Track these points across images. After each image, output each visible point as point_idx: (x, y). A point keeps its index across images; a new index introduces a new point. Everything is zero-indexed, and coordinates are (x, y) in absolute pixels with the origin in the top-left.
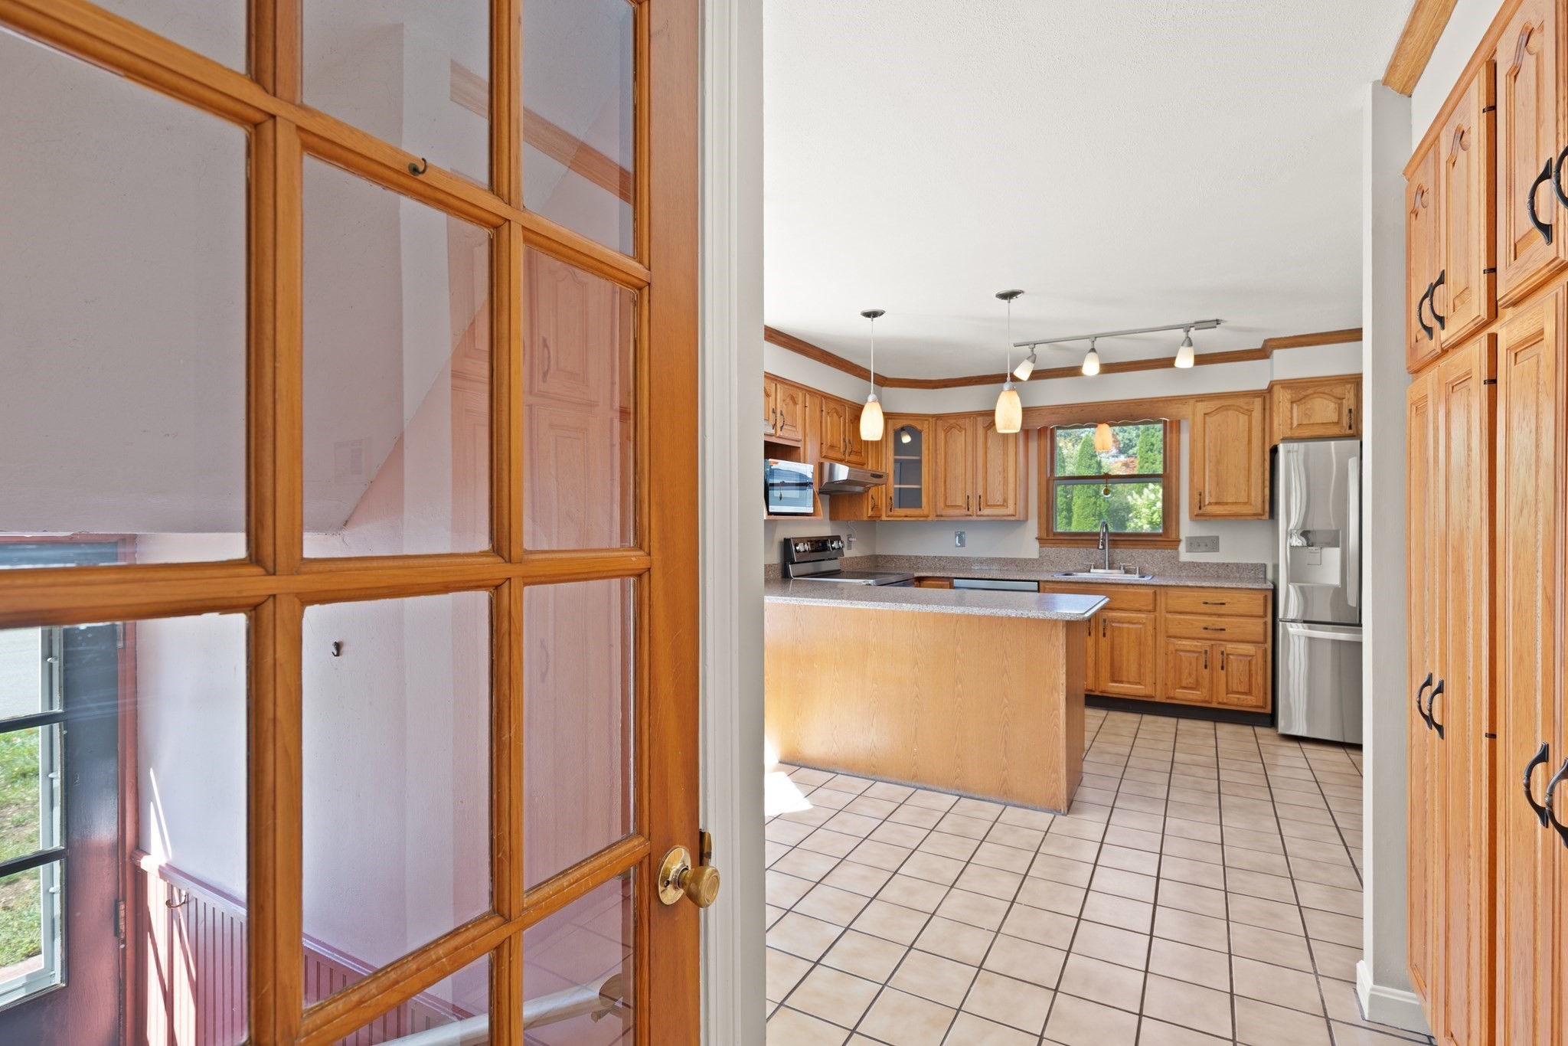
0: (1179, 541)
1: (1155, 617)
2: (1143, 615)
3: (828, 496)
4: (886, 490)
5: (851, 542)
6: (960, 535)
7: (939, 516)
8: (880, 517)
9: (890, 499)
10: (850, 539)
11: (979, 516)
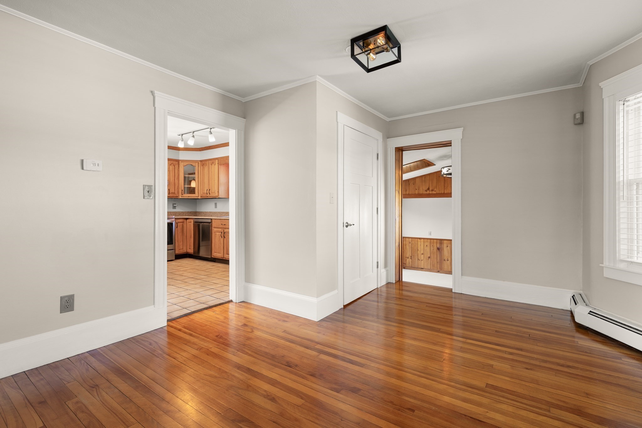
4: (180, 187)
5: (176, 206)
6: (216, 204)
7: (201, 197)
8: (177, 197)
9: (182, 190)
10: (174, 205)
11: (210, 197)
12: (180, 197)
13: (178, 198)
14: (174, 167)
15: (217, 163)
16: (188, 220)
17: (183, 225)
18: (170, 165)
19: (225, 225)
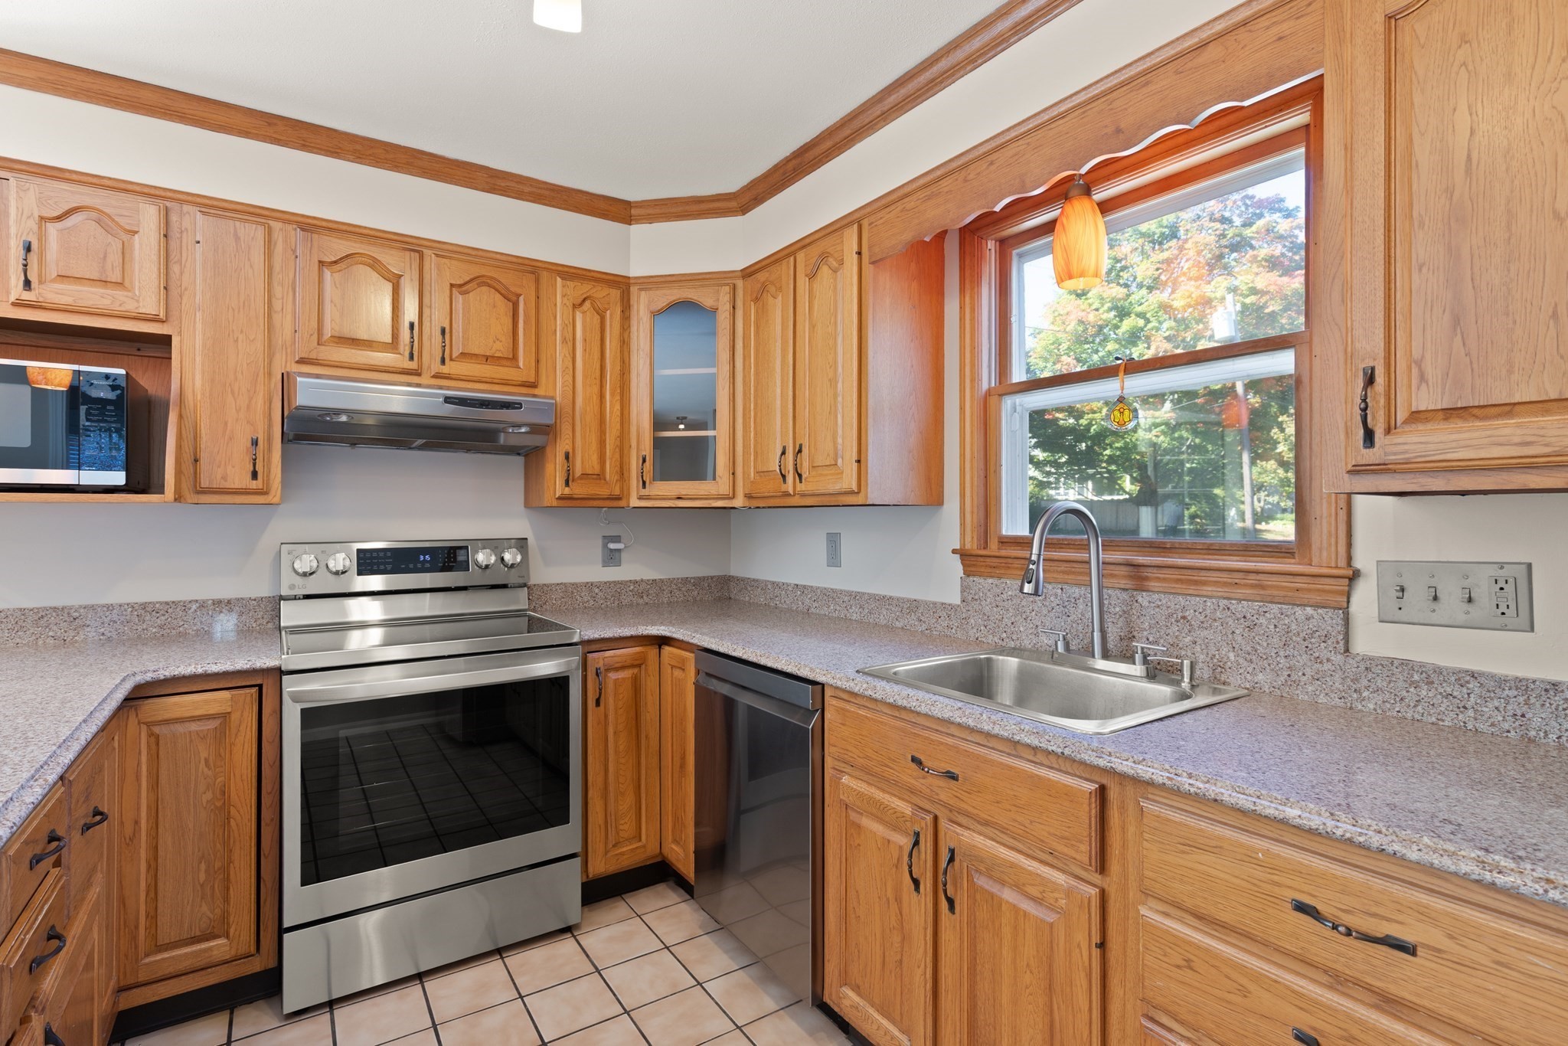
0: (1354, 576)
1: (1103, 895)
2: (1059, 878)
3: (520, 460)
4: (634, 443)
5: (619, 550)
6: (833, 540)
7: (749, 496)
8: (619, 499)
9: (644, 461)
10: (612, 546)
11: (803, 495)
12: (635, 502)
13: (622, 503)
14: (597, 318)
15: (855, 248)
16: (667, 650)
17: (636, 685)
18: (574, 306)
19: (953, 777)
